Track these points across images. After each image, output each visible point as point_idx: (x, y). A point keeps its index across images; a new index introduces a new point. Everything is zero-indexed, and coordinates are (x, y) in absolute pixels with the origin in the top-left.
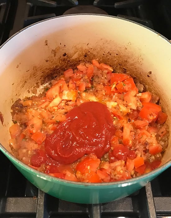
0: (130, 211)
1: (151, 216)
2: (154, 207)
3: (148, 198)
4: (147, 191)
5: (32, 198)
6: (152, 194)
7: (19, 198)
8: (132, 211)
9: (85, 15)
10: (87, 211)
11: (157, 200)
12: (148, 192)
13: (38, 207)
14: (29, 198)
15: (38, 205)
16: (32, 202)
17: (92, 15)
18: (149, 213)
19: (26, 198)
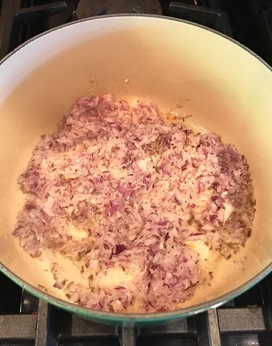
0: (183, 331)
1: (213, 344)
2: (218, 328)
5: (31, 315)
7: (10, 316)
8: (187, 331)
10: (117, 334)
11: (225, 313)
14: (26, 315)
16: (31, 321)
18: (211, 340)
19: (21, 316)
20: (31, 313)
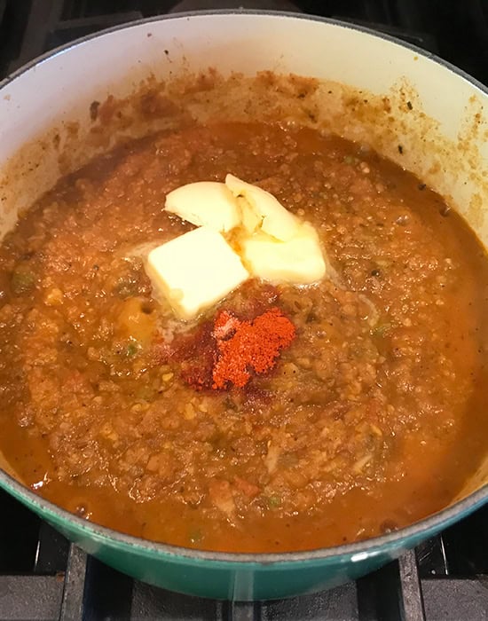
2: (421, 613)
3: (403, 585)
4: (401, 565)
5: (53, 578)
6: (416, 575)
7: (12, 579)
8: (356, 620)
9: (212, 14)
11: (433, 587)
12: (406, 568)
13: (64, 610)
14: (44, 578)
15: (65, 605)
16: (53, 589)
17: (232, 13)
19: (34, 578)
20: (53, 574)
